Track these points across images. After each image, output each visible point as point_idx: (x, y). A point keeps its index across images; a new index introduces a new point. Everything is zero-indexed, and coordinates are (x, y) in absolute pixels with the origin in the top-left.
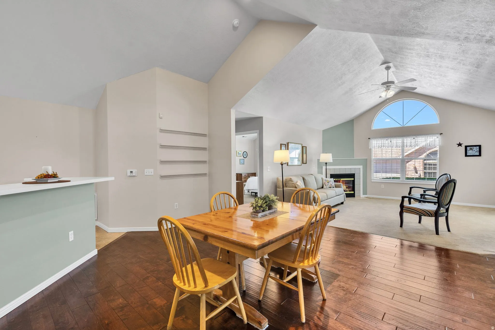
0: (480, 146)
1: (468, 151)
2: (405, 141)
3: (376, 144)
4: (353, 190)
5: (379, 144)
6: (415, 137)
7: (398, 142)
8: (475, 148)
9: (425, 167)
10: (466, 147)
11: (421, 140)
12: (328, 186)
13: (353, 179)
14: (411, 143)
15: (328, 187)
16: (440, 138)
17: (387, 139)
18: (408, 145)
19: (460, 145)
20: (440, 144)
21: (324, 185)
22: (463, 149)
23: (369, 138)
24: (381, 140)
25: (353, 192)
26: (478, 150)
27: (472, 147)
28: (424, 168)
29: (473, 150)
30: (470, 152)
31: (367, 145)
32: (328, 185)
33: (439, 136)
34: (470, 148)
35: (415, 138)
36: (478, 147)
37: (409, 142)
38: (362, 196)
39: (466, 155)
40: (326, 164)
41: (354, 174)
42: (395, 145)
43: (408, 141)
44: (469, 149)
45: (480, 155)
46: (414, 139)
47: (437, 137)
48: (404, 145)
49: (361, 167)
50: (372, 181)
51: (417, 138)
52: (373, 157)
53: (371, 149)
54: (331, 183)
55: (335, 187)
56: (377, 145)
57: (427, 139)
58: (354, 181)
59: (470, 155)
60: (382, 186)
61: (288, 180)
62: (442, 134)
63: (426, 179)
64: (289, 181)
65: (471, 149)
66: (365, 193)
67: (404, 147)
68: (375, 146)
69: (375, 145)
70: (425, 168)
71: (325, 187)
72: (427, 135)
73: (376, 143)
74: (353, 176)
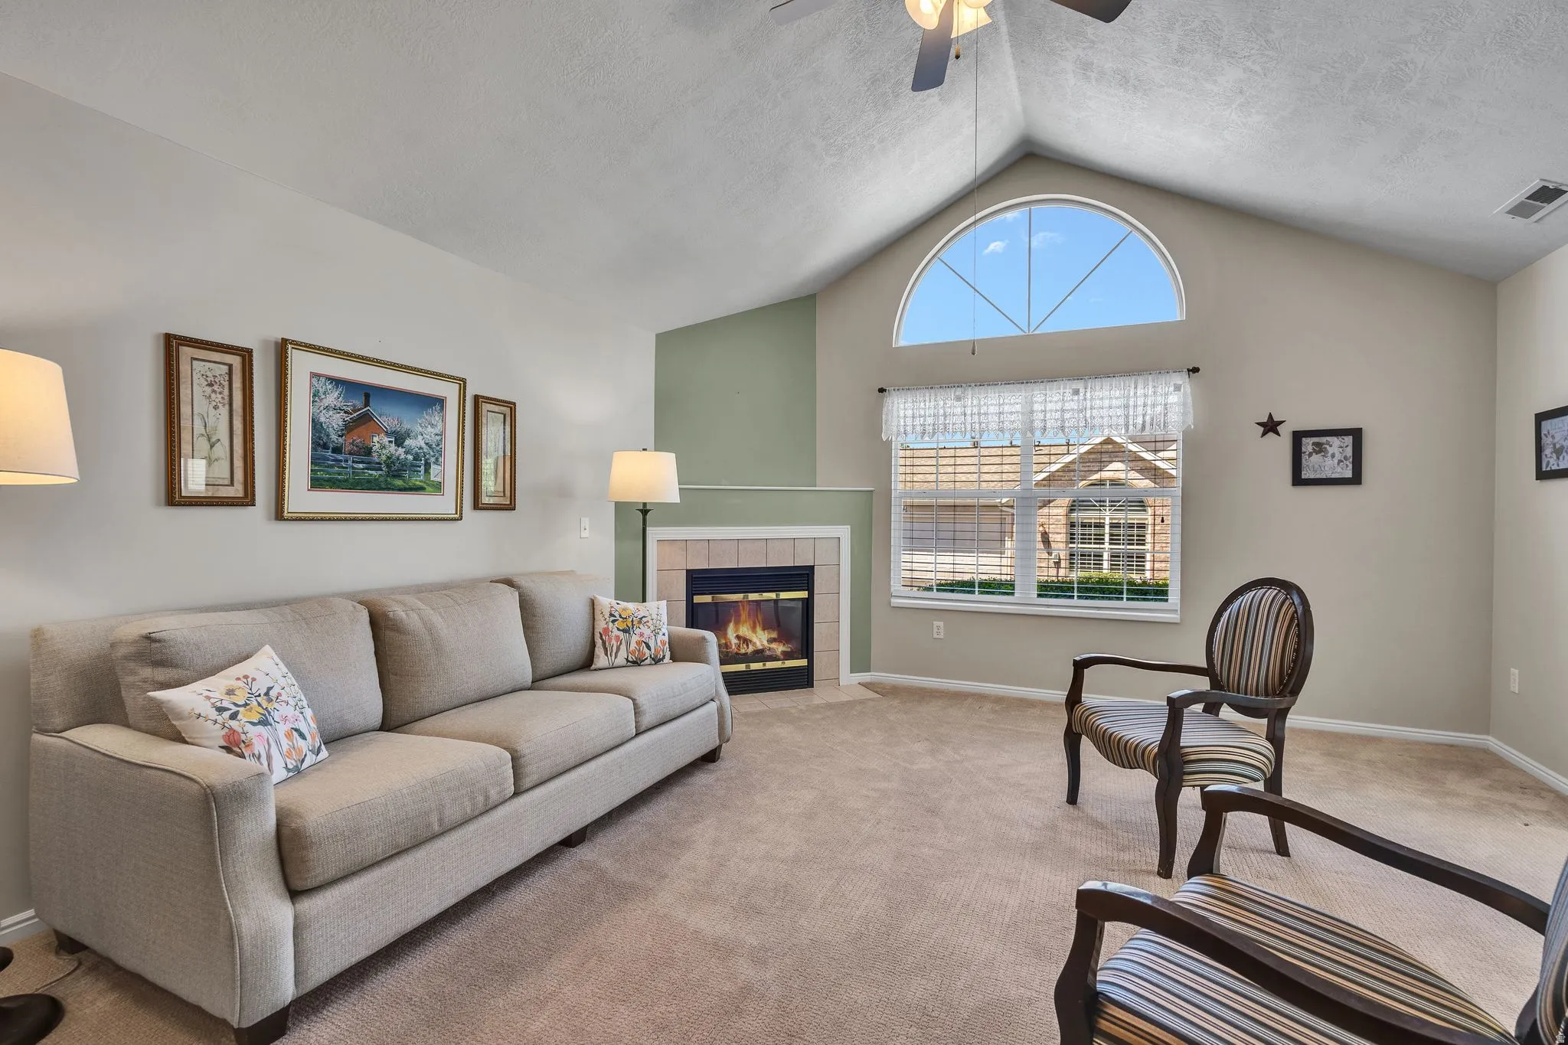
0: (1356, 434)
1: (1304, 457)
2: (1037, 407)
3: (913, 417)
4: (806, 649)
5: (925, 416)
6: (1079, 385)
7: (1006, 408)
8: (1335, 441)
9: (1071, 534)
10: (1298, 437)
11: (1106, 403)
12: (623, 654)
13: (804, 594)
14: (1062, 416)
15: (620, 660)
16: (1189, 390)
17: (959, 392)
18: (1049, 425)
19: (1271, 426)
20: (1190, 420)
21: (599, 650)
22: (1282, 444)
23: (882, 390)
24: (933, 398)
25: (804, 662)
26: (1349, 452)
27: (1323, 440)
28: (1069, 536)
29: (1325, 451)
30: (1313, 466)
31: (873, 422)
32: (623, 647)
33: (1181, 379)
34: (1314, 444)
35: (1082, 390)
36: (1349, 440)
37: (1057, 411)
38: (849, 679)
39: (1298, 480)
40: (645, 512)
41: (812, 567)
42: (994, 426)
43: (1050, 406)
44: (1310, 448)
45: (1356, 479)
46: (1076, 398)
47: (1177, 388)
48: (1032, 422)
49: (844, 532)
50: (895, 601)
51: (1089, 390)
52: (898, 486)
53: (889, 443)
54: (647, 632)
55: (674, 659)
56: (917, 422)
57: (1132, 394)
58: (808, 605)
59: (1312, 477)
60: (935, 630)
61: (122, 651)
62: (1195, 370)
63: (1125, 596)
64: (132, 665)
65: (1319, 449)
66: (861, 661)
67: (1032, 431)
68: (909, 429)
69: (909, 421)
70: (1072, 538)
71: (601, 660)
72: (1133, 378)
73: (909, 413)
74: (802, 577)
